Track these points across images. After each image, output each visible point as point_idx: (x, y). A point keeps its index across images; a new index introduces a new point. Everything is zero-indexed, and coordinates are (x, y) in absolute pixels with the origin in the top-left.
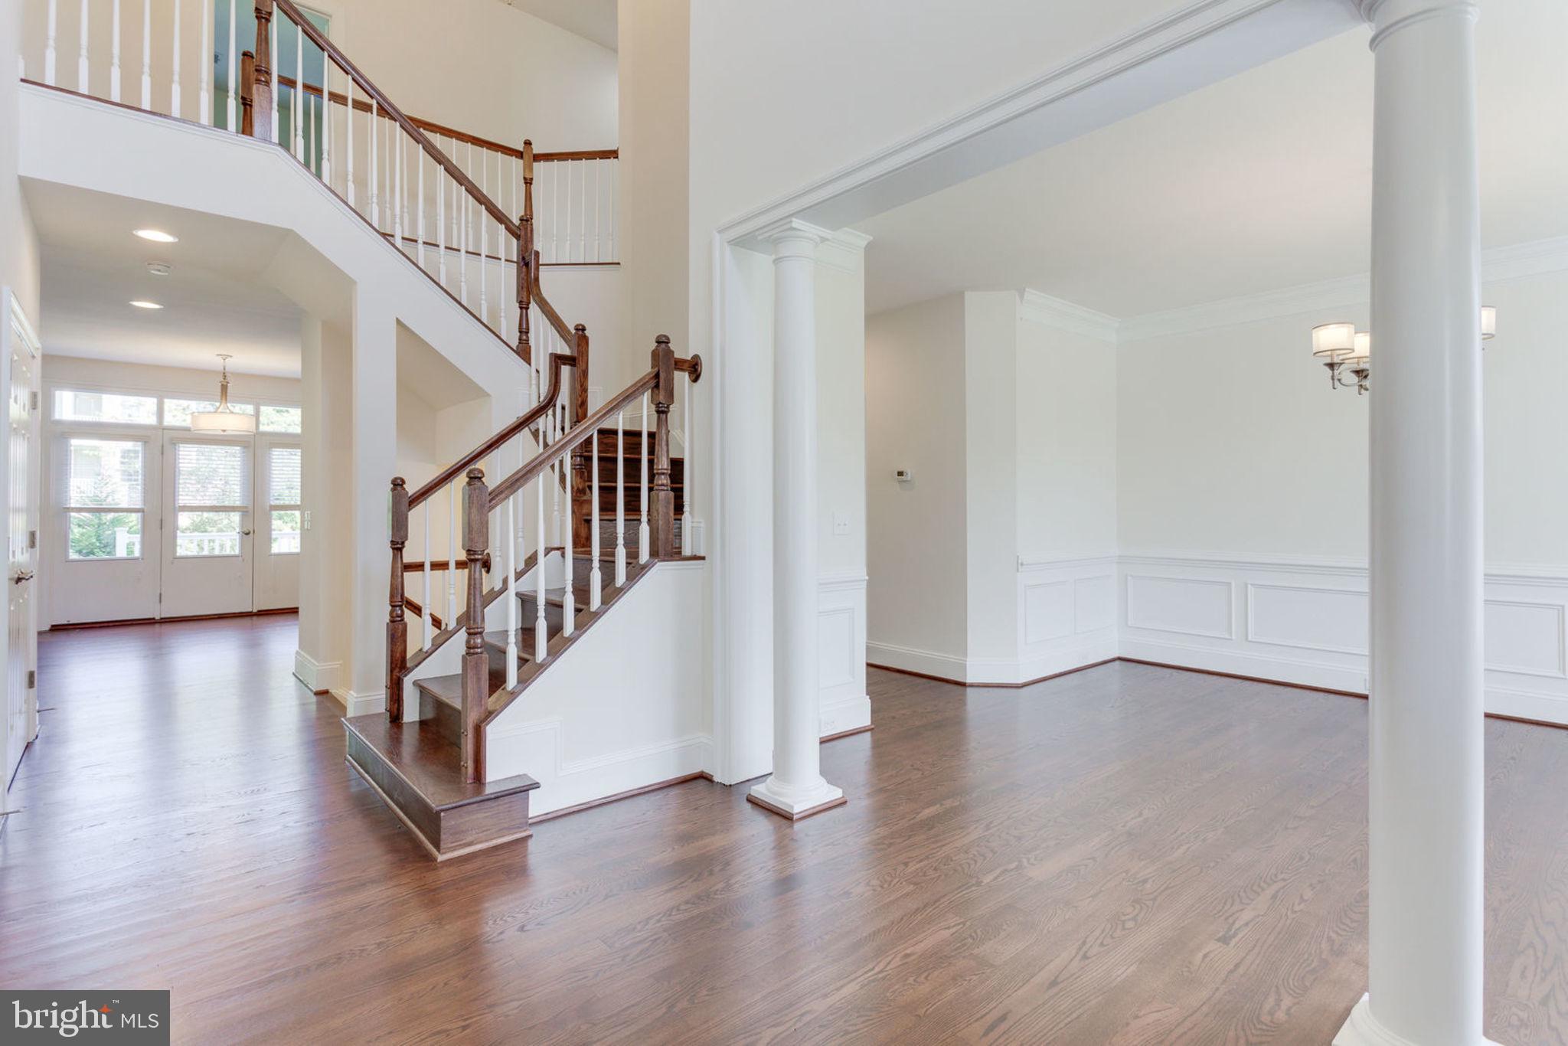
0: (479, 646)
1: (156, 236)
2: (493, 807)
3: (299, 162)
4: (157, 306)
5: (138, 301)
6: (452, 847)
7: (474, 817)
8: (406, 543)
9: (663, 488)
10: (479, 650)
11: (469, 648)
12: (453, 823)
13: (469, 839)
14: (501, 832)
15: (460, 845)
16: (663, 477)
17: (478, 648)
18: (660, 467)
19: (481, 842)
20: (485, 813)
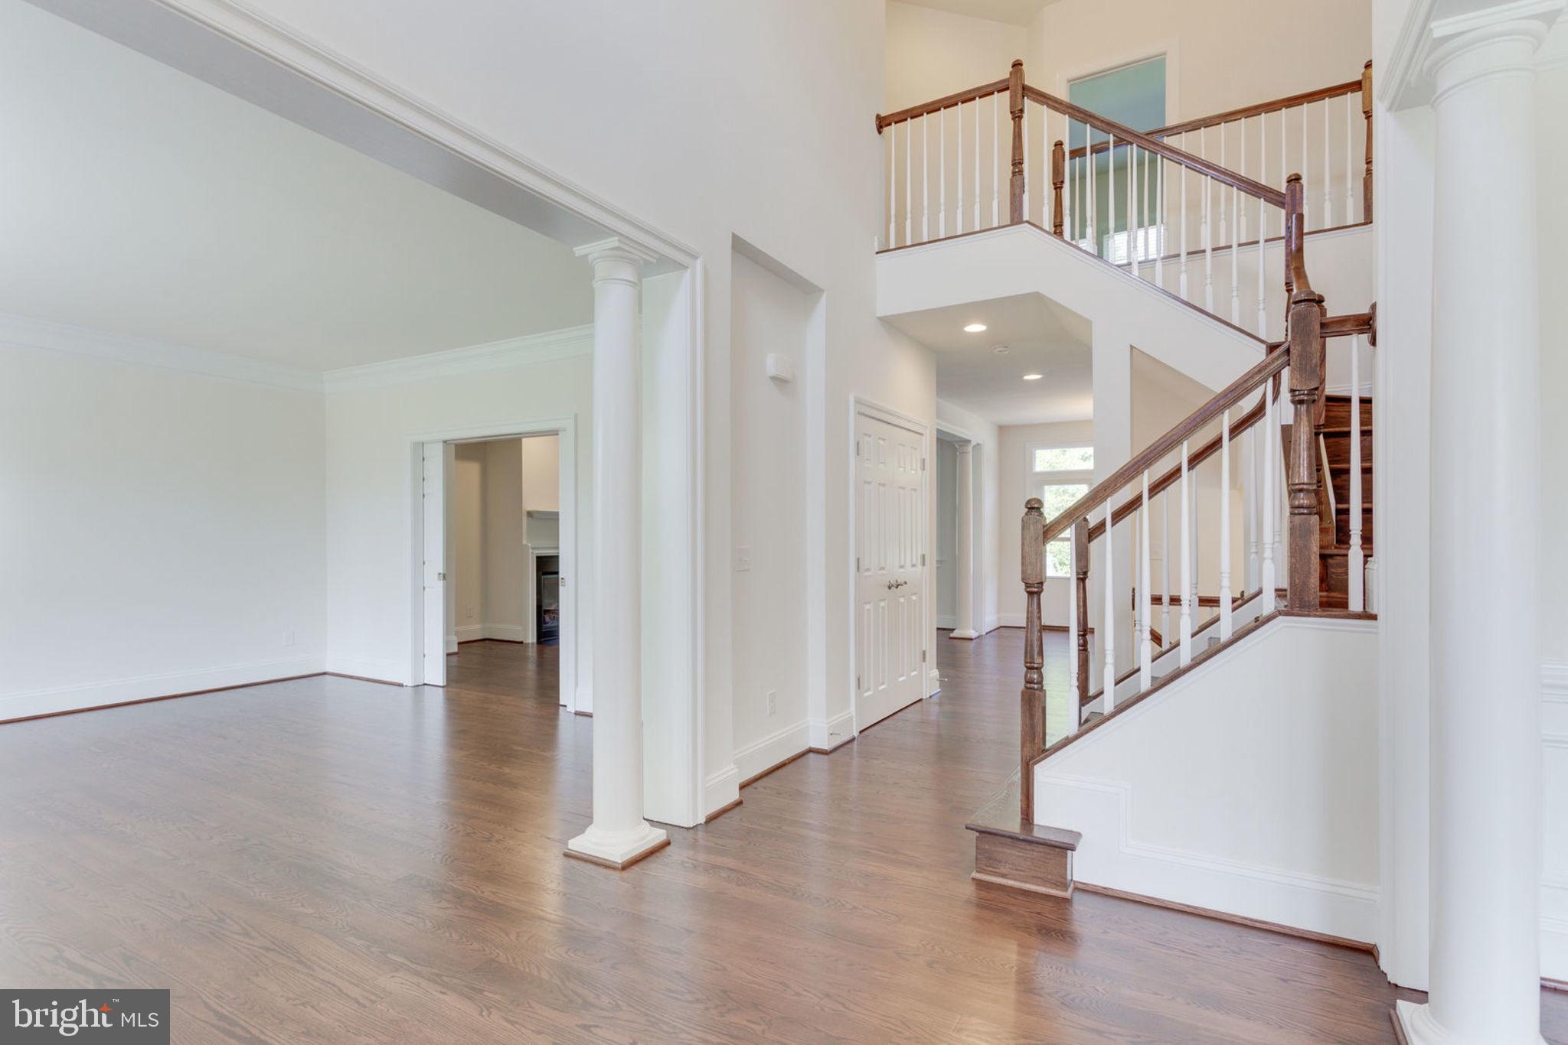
0: (1035, 681)
1: (976, 328)
2: (1027, 850)
3: (1048, 233)
4: (1038, 377)
5: (1029, 375)
6: (985, 870)
7: (1005, 850)
8: (1089, 574)
9: (1302, 511)
10: (1036, 686)
11: (1027, 682)
12: (987, 847)
13: (1003, 870)
14: (1035, 879)
15: (995, 872)
16: (1302, 495)
17: (1035, 684)
18: (1297, 482)
19: (1015, 880)
20: (1019, 852)
